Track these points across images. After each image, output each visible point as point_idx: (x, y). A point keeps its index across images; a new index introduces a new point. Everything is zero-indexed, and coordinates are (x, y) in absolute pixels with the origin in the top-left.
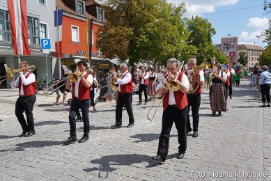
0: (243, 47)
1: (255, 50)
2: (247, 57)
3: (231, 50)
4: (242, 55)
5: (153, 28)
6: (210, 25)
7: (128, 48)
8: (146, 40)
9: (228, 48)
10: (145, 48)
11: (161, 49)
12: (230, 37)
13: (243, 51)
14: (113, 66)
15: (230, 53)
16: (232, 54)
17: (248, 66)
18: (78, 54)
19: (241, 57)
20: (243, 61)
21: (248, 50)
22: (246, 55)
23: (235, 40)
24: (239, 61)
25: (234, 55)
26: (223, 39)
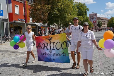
0: (99, 18)
1: (104, 20)
2: (101, 23)
4: (99, 22)
5: (61, 6)
6: (86, 7)
7: (48, 17)
8: (57, 12)
10: (57, 17)
11: (66, 17)
12: (93, 13)
13: (99, 20)
14: (37, 27)
15: (94, 21)
16: (94, 22)
17: (102, 27)
18: (19, 20)
20: (100, 25)
21: (102, 20)
23: (96, 15)
24: (98, 25)
25: (95, 22)
26: (90, 14)
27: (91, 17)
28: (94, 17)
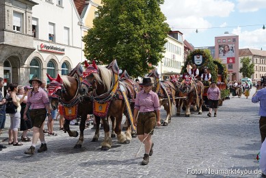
0: (247, 52)
1: (260, 56)
2: (252, 66)
3: (230, 54)
4: (245, 62)
9: (224, 52)
12: (227, 35)
13: (246, 57)
15: (228, 59)
16: (231, 61)
17: (255, 78)
19: (245, 65)
21: (255, 56)
22: (251, 63)
23: (235, 39)
24: (241, 70)
25: (234, 62)
26: (217, 39)
27: (220, 46)
28: (230, 46)
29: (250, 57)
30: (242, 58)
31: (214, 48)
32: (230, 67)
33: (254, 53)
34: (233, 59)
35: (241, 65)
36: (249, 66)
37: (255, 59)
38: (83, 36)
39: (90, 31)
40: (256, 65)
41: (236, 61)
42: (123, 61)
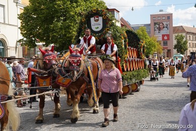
0: (181, 29)
1: (193, 34)
2: (186, 43)
3: (164, 31)
4: (179, 39)
9: (160, 29)
13: (180, 34)
15: (163, 36)
16: (166, 38)
19: (179, 42)
21: (188, 33)
22: (184, 40)
24: (176, 47)
25: (168, 39)
26: (153, 17)
27: (155, 24)
28: (165, 23)
29: (184, 34)
30: (176, 35)
31: (149, 25)
32: (165, 43)
33: (187, 30)
34: (168, 36)
35: (175, 42)
36: (182, 42)
37: (188, 36)
38: (19, 14)
39: (26, 9)
40: (189, 42)
41: (170, 38)
42: (60, 38)
